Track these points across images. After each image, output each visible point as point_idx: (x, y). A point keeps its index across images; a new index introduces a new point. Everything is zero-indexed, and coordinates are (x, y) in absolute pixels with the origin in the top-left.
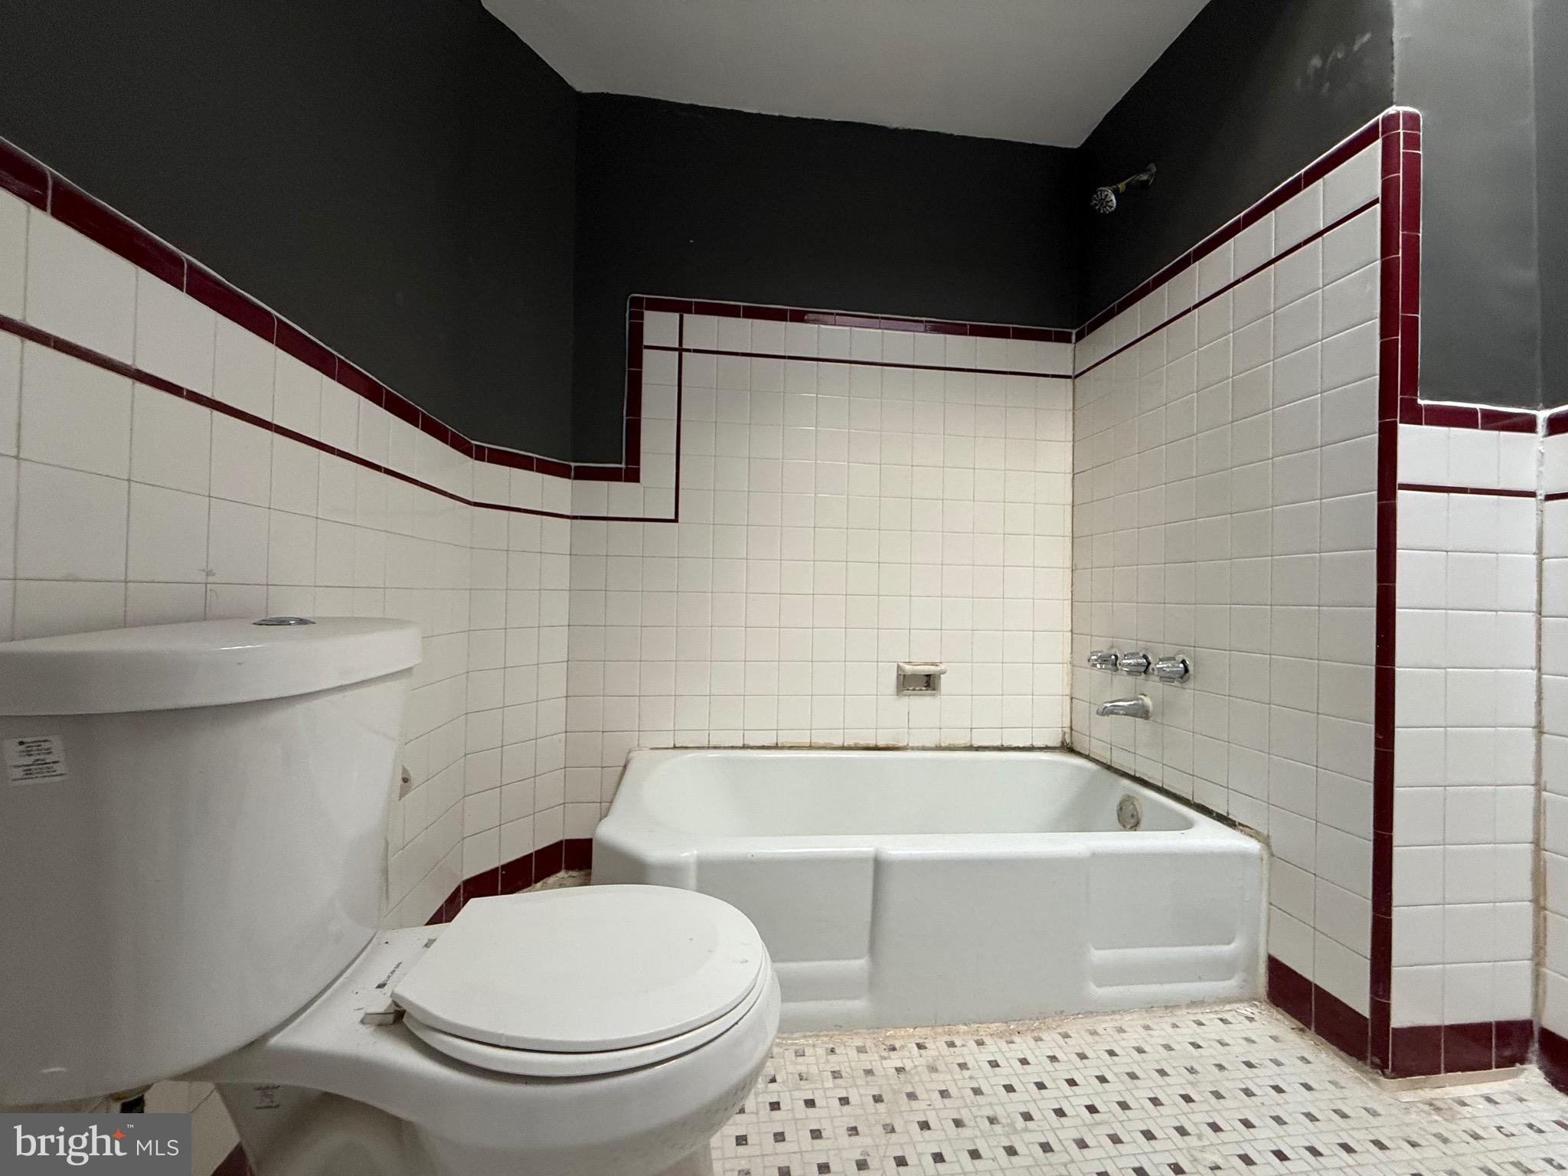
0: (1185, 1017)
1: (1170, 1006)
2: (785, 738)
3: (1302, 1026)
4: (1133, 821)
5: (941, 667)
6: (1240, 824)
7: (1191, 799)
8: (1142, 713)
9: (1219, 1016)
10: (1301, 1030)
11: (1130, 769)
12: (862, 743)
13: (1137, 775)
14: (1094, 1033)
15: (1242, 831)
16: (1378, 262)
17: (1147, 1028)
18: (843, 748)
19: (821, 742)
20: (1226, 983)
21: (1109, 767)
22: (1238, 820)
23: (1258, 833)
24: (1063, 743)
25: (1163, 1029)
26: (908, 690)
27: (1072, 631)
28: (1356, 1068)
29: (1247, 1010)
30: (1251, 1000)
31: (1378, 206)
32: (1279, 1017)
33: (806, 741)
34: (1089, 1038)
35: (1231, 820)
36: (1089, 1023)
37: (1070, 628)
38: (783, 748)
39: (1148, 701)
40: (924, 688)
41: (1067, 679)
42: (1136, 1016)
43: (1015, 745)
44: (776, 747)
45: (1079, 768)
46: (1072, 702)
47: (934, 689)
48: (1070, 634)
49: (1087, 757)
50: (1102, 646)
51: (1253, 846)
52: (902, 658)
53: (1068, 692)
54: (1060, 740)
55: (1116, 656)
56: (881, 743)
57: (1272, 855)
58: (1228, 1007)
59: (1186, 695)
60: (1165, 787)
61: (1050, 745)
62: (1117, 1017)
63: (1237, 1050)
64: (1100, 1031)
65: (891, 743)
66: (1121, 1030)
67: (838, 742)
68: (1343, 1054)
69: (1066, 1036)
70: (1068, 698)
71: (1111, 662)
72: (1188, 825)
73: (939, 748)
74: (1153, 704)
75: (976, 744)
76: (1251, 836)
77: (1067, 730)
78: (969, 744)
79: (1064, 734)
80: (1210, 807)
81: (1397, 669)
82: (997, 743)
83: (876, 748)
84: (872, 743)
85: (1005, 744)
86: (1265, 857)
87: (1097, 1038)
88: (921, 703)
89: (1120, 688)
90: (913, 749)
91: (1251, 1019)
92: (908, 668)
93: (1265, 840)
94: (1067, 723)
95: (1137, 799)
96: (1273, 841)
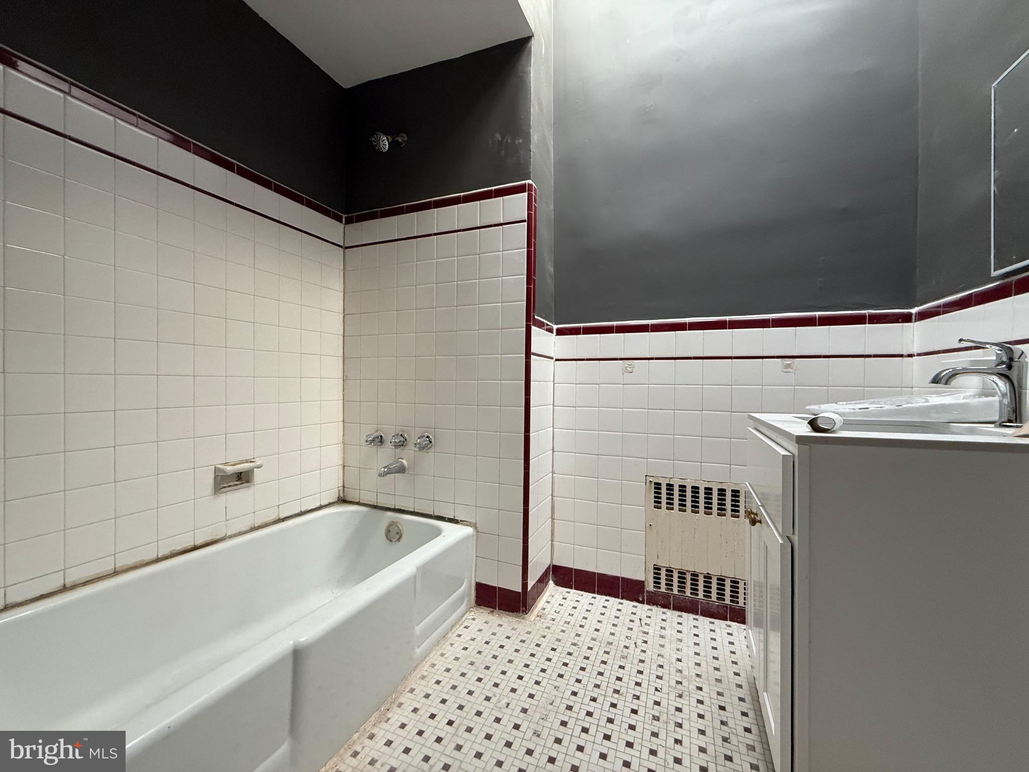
0: (452, 637)
1: (444, 636)
2: (74, 576)
3: (492, 610)
4: (397, 537)
5: (258, 463)
6: (461, 521)
7: (432, 514)
8: (402, 470)
9: (463, 626)
10: (492, 612)
11: (392, 505)
12: (179, 548)
13: (397, 508)
14: (423, 677)
15: (462, 524)
16: (526, 250)
17: (442, 655)
18: (158, 560)
19: (130, 562)
20: (462, 607)
21: (375, 507)
22: (459, 519)
23: (471, 523)
24: (338, 498)
25: (450, 652)
26: (225, 487)
27: (343, 421)
28: (516, 617)
29: (470, 615)
30: (468, 610)
31: (526, 223)
32: (482, 611)
33: (109, 567)
34: (423, 682)
35: (456, 520)
36: (418, 674)
37: (342, 419)
38: (74, 587)
39: (405, 462)
40: (237, 483)
41: (340, 456)
42: (434, 652)
43: (309, 508)
44: (64, 589)
45: (353, 512)
46: (344, 468)
47: (248, 482)
48: (342, 423)
49: (358, 503)
50: (369, 431)
51: (469, 530)
52: (218, 461)
53: (341, 463)
54: (337, 496)
55: (381, 436)
56: (199, 542)
57: (478, 532)
58: (464, 619)
59: (429, 457)
60: (415, 511)
61: (331, 501)
62: (427, 659)
63: (479, 639)
64: (426, 674)
65: (209, 539)
66: (433, 665)
67: (153, 556)
68: (511, 613)
69: (412, 691)
70: (341, 467)
71: (380, 440)
72: (439, 531)
73: (254, 529)
74: (408, 465)
75: (282, 516)
76: (467, 525)
77: (341, 488)
78: (277, 518)
79: (339, 491)
80: (445, 516)
81: (531, 434)
82: (297, 511)
83: (195, 548)
84: (189, 544)
85: (303, 510)
86: (475, 534)
87: (427, 679)
88: (238, 497)
89: (385, 456)
90: (230, 537)
91: (474, 619)
92: (229, 469)
93: (474, 526)
94: (341, 484)
95: (399, 523)
96: (478, 525)
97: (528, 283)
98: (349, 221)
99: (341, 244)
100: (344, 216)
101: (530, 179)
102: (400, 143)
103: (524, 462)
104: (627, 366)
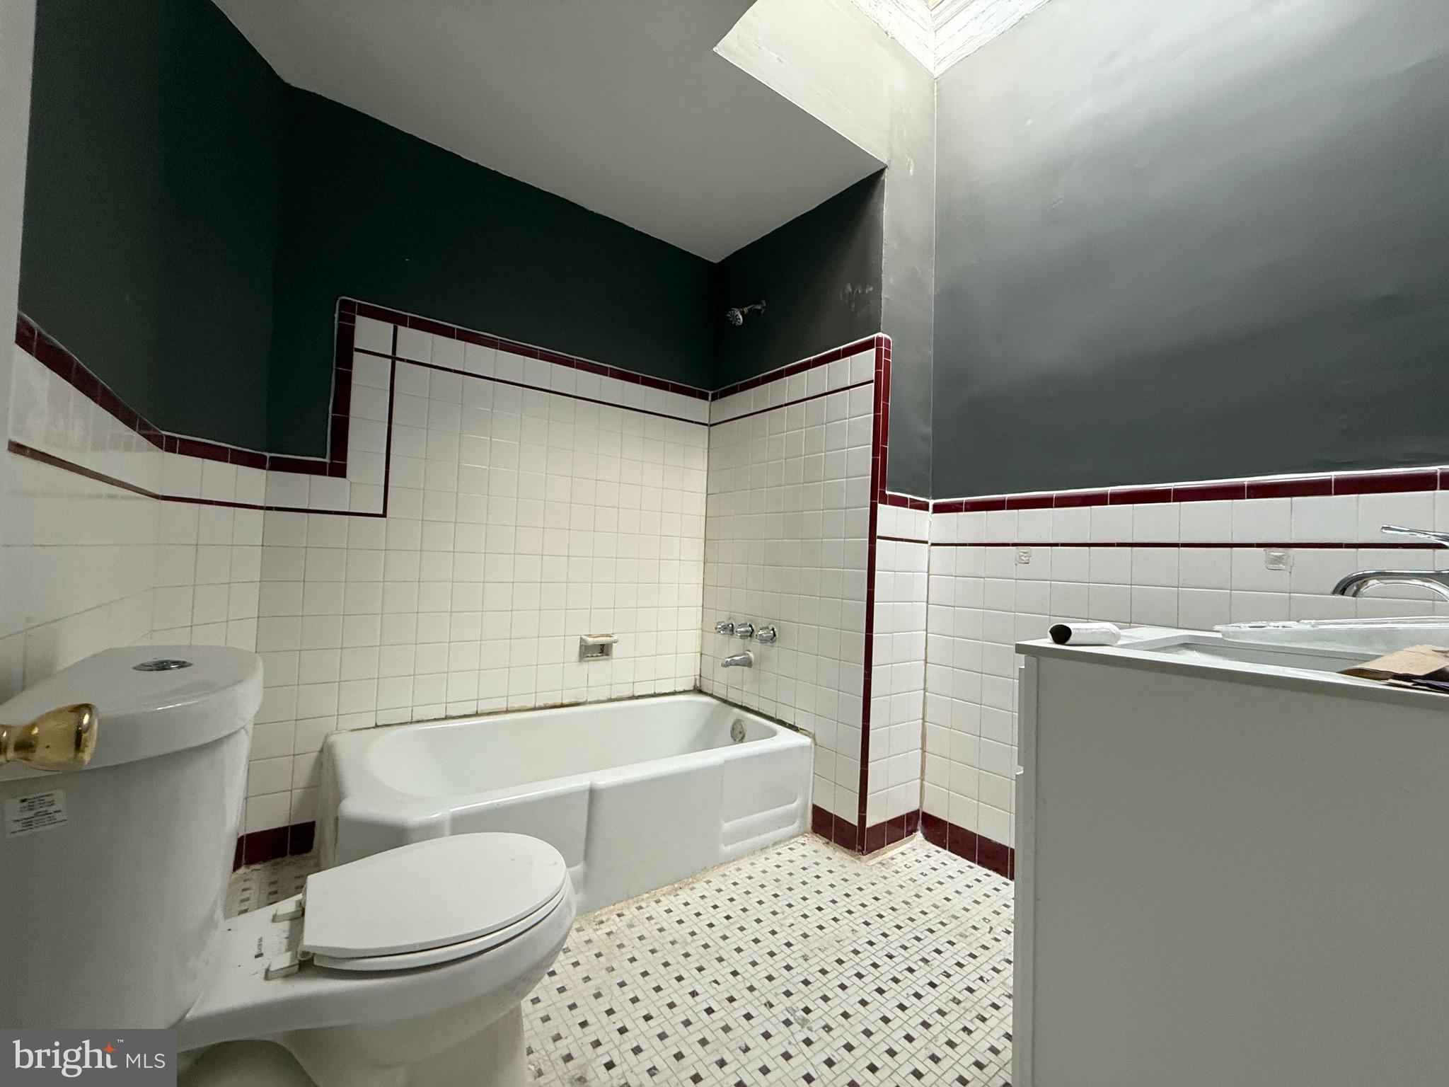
0: (771, 853)
1: (764, 849)
2: (484, 707)
3: (827, 840)
4: (741, 736)
5: (615, 638)
6: (801, 729)
7: (774, 716)
8: (748, 663)
9: (788, 847)
10: (828, 843)
11: (739, 701)
12: (551, 703)
13: (744, 705)
14: (724, 875)
15: (801, 733)
16: (872, 415)
17: (752, 864)
18: (535, 709)
19: (517, 706)
20: (790, 827)
21: (725, 701)
22: (799, 726)
23: (809, 733)
24: (694, 687)
25: (761, 863)
26: (588, 657)
27: (703, 606)
28: (851, 856)
29: (802, 840)
30: (802, 834)
31: (873, 384)
32: (817, 839)
33: (503, 706)
34: (722, 879)
35: (796, 727)
36: (722, 870)
37: (701, 604)
38: (482, 714)
39: (751, 655)
40: (599, 655)
41: (699, 641)
42: (746, 859)
43: (663, 692)
44: (477, 714)
45: (706, 704)
46: (701, 656)
47: (607, 655)
48: (701, 608)
49: (711, 695)
50: (723, 618)
51: (807, 741)
52: (583, 632)
53: (699, 650)
54: (693, 685)
55: (732, 625)
56: (566, 701)
57: (816, 745)
58: (793, 841)
59: (773, 651)
60: (760, 711)
61: (686, 689)
62: (736, 862)
63: (798, 863)
64: (728, 873)
65: (573, 700)
66: (739, 869)
67: (531, 705)
68: (846, 850)
69: (708, 882)
70: (699, 654)
71: (730, 629)
72: (773, 734)
73: (610, 700)
74: (755, 657)
75: (637, 694)
76: (806, 735)
77: (698, 677)
78: (632, 695)
79: (696, 680)
80: (786, 721)
82: (651, 692)
83: (562, 706)
84: (558, 702)
85: (657, 692)
86: (813, 746)
87: (726, 878)
88: (598, 667)
89: (734, 647)
90: (590, 703)
91: (803, 844)
92: (590, 640)
93: (813, 737)
94: (698, 673)
95: (743, 721)
96: (816, 736)
97: (875, 453)
98: (714, 398)
99: (707, 422)
100: (710, 393)
101: (879, 332)
102: (760, 310)
103: (865, 667)
104: (1021, 554)
